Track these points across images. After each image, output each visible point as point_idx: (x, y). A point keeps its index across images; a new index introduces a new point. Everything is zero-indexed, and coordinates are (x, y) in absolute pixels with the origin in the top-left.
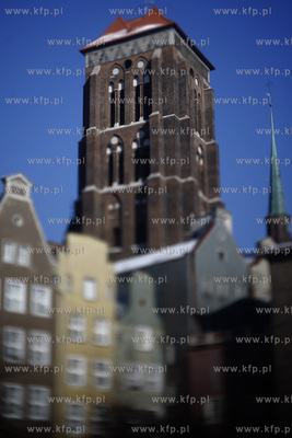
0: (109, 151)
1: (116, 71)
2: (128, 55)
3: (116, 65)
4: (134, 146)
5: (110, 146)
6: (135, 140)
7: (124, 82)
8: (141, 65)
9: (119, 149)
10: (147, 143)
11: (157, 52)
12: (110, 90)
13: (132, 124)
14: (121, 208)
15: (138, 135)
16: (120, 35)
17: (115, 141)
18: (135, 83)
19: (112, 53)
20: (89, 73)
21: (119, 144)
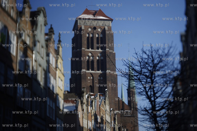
1: (90, 30)
2: (95, 25)
3: (90, 28)
4: (97, 58)
5: (88, 56)
7: (93, 34)
8: (99, 30)
9: (91, 58)
10: (102, 58)
11: (106, 28)
12: (87, 36)
13: (97, 50)
14: (93, 79)
15: (99, 55)
16: (91, 17)
17: (90, 54)
18: (97, 36)
19: (88, 23)
20: (79, 27)
21: (92, 56)
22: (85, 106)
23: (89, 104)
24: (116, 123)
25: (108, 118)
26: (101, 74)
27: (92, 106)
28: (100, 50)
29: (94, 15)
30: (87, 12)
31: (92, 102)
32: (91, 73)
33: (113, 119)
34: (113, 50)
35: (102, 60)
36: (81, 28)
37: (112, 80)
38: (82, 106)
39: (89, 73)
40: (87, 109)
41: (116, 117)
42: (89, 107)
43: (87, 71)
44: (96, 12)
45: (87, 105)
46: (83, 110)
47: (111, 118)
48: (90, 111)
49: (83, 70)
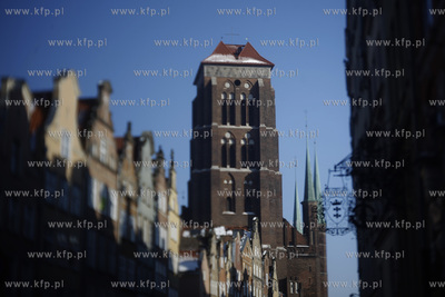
0: (223, 142)
1: (228, 85)
2: (238, 77)
3: (229, 81)
4: (243, 142)
5: (225, 139)
6: (244, 139)
7: (234, 94)
8: (247, 86)
9: (231, 142)
10: (252, 142)
11: (261, 82)
12: (223, 97)
13: (242, 127)
14: (234, 185)
15: (246, 136)
16: (230, 59)
17: (228, 135)
18: (242, 98)
19: (225, 71)
20: (207, 80)
21: (231, 139)
22: (213, 260)
23: (222, 253)
24: (275, 276)
25: (257, 271)
26: (249, 174)
27: (226, 255)
28: (248, 127)
29: (236, 55)
30: (222, 49)
31: (227, 248)
32: (230, 174)
33: (267, 270)
34: (274, 127)
35: (251, 146)
36: (210, 81)
37: (270, 186)
38: (209, 259)
39: (225, 172)
40: (218, 263)
41: (275, 266)
42: (222, 259)
43: (223, 169)
44: (240, 49)
45: (218, 257)
46: (210, 266)
47: (263, 269)
48: (222, 265)
49: (215, 167)
